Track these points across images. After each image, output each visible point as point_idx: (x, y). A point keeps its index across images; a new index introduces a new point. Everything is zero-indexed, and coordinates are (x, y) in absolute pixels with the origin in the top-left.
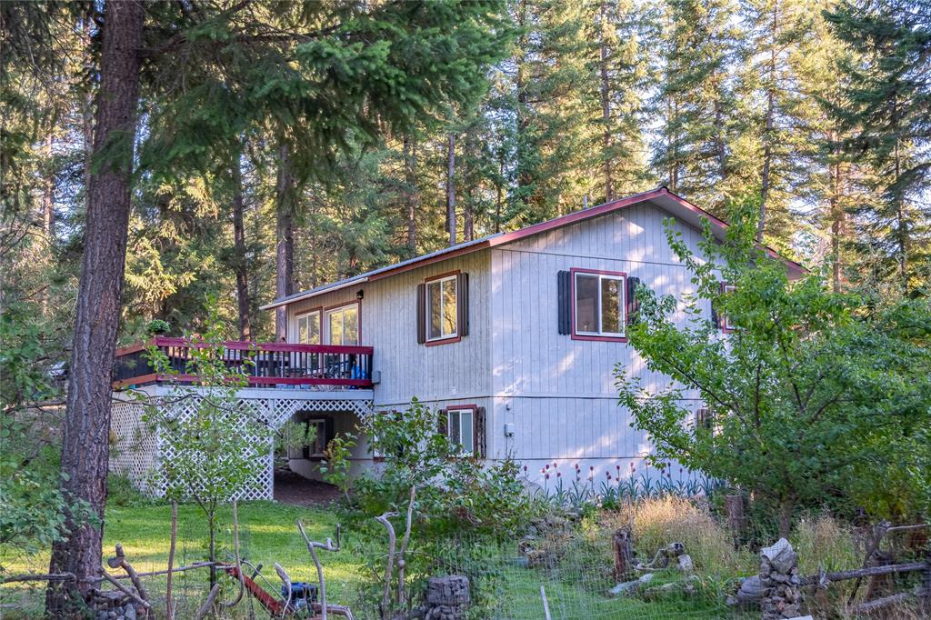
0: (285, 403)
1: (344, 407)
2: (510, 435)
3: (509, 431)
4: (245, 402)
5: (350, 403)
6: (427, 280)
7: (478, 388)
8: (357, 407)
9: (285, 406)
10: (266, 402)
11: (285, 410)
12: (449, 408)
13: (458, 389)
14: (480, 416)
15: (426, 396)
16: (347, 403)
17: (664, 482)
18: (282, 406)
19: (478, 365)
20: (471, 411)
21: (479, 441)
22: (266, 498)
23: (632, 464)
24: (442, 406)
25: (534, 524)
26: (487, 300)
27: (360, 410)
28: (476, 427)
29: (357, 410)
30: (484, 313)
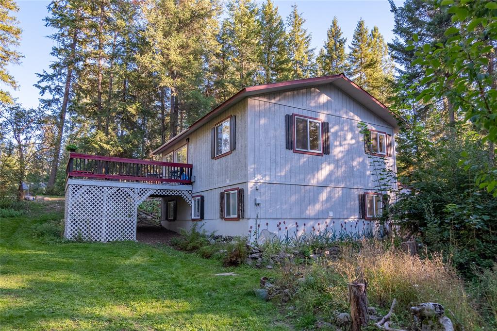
0: (144, 190)
1: (176, 193)
2: (258, 204)
3: (258, 202)
4: (122, 189)
5: (180, 192)
6: (216, 125)
7: (240, 177)
8: (183, 194)
9: (144, 192)
10: (133, 190)
11: (144, 194)
12: (225, 191)
13: (230, 180)
14: (241, 194)
15: (214, 185)
16: (178, 192)
17: (343, 232)
18: (142, 192)
19: (240, 165)
20: (236, 191)
21: (240, 208)
22: (132, 239)
23: (326, 223)
24: (222, 190)
25: (272, 258)
26: (245, 127)
27: (185, 195)
28: (239, 200)
29: (183, 195)
30: (244, 135)
